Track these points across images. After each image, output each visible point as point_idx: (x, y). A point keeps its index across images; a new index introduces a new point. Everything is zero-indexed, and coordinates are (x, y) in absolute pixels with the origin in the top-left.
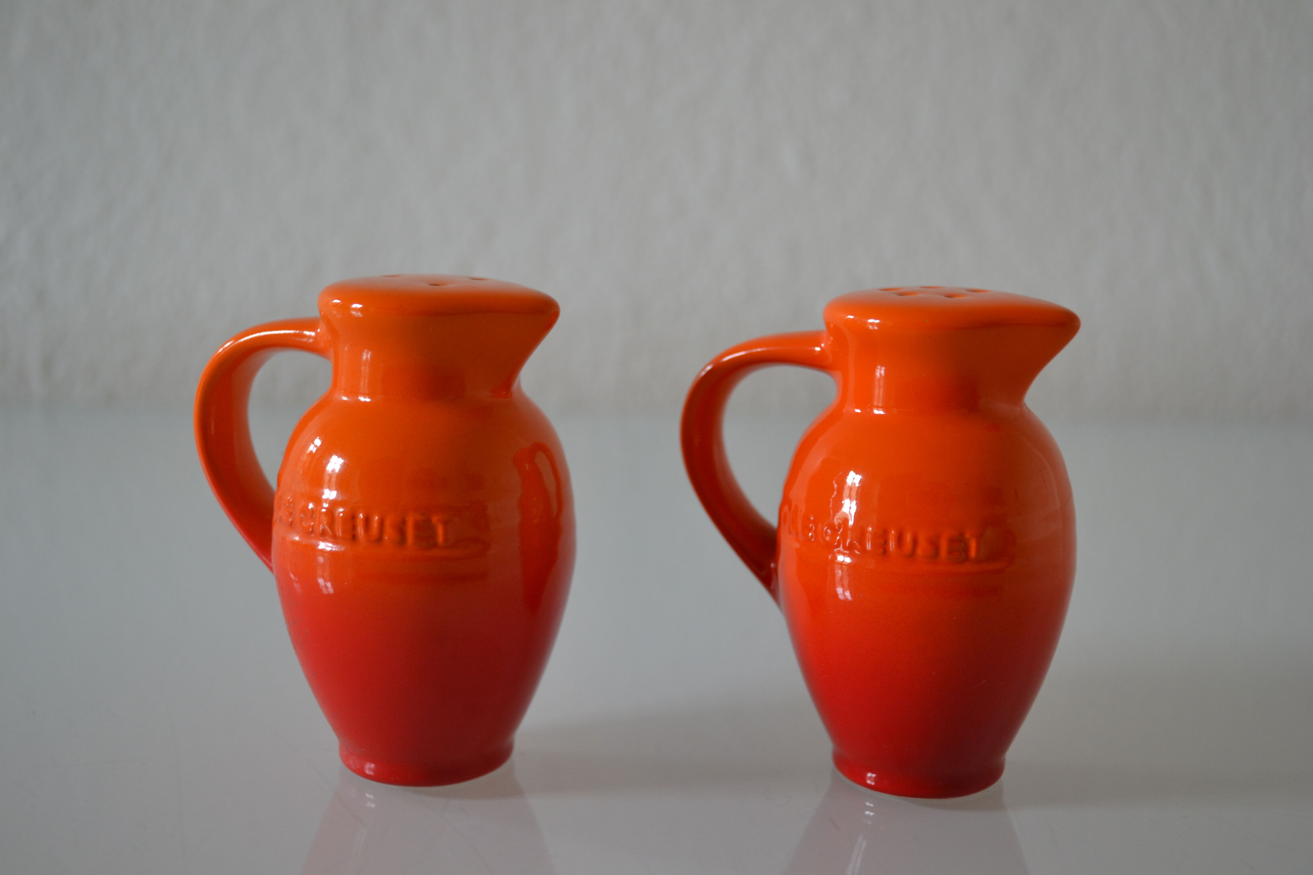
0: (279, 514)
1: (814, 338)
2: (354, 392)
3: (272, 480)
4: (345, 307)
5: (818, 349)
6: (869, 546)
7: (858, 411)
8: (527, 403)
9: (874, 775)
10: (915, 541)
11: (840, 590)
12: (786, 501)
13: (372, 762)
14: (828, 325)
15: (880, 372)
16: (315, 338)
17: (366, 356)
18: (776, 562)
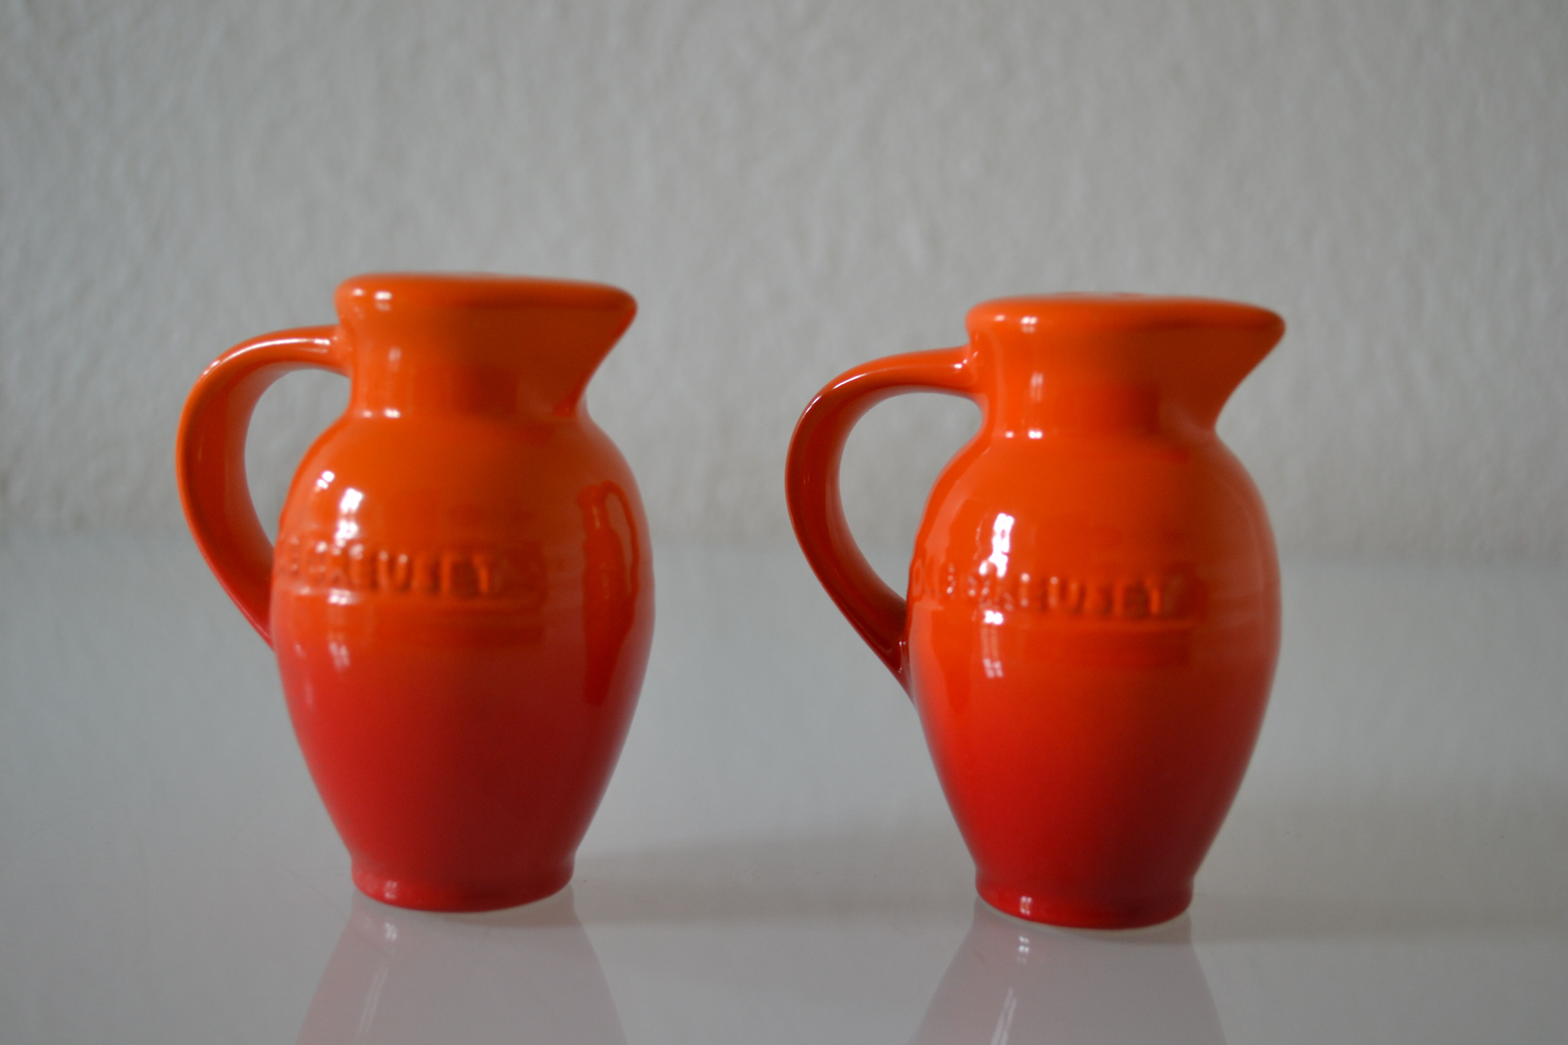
0: (280, 563)
1: (956, 355)
2: (377, 405)
3: (271, 533)
4: (368, 299)
5: (958, 366)
6: (1024, 602)
7: (1010, 435)
8: (595, 429)
9: (1029, 900)
10: (1082, 593)
11: (987, 663)
12: (920, 552)
13: (393, 879)
14: (972, 335)
15: (1037, 380)
16: (329, 348)
17: (394, 355)
18: (906, 638)
